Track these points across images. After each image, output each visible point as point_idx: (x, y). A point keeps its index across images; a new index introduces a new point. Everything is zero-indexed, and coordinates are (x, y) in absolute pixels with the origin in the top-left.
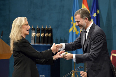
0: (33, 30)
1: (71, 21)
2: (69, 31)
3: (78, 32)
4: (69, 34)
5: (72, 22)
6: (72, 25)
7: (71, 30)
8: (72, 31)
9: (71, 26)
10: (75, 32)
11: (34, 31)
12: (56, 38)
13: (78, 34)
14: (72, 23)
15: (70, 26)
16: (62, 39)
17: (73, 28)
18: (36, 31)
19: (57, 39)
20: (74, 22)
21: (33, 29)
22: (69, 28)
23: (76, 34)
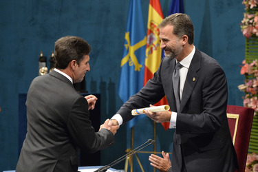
0: (42, 62)
1: (124, 41)
2: (120, 63)
3: (141, 66)
4: (120, 69)
5: (127, 43)
6: (128, 51)
7: (124, 61)
8: (128, 63)
9: (125, 53)
10: (134, 66)
11: (44, 64)
12: (92, 79)
13: (139, 70)
14: (126, 46)
15: (122, 52)
16: (104, 80)
17: (130, 58)
18: (49, 63)
19: (94, 80)
20: (131, 45)
21: (42, 59)
22: (121, 57)
23: (136, 70)
